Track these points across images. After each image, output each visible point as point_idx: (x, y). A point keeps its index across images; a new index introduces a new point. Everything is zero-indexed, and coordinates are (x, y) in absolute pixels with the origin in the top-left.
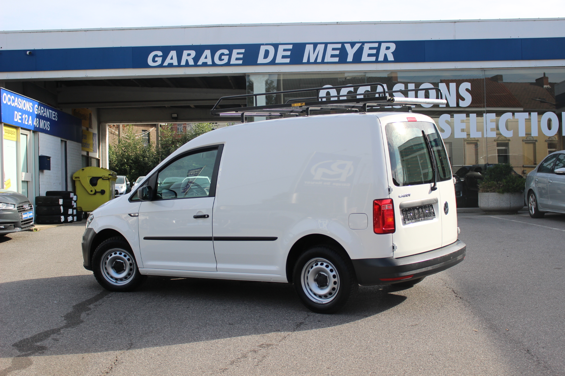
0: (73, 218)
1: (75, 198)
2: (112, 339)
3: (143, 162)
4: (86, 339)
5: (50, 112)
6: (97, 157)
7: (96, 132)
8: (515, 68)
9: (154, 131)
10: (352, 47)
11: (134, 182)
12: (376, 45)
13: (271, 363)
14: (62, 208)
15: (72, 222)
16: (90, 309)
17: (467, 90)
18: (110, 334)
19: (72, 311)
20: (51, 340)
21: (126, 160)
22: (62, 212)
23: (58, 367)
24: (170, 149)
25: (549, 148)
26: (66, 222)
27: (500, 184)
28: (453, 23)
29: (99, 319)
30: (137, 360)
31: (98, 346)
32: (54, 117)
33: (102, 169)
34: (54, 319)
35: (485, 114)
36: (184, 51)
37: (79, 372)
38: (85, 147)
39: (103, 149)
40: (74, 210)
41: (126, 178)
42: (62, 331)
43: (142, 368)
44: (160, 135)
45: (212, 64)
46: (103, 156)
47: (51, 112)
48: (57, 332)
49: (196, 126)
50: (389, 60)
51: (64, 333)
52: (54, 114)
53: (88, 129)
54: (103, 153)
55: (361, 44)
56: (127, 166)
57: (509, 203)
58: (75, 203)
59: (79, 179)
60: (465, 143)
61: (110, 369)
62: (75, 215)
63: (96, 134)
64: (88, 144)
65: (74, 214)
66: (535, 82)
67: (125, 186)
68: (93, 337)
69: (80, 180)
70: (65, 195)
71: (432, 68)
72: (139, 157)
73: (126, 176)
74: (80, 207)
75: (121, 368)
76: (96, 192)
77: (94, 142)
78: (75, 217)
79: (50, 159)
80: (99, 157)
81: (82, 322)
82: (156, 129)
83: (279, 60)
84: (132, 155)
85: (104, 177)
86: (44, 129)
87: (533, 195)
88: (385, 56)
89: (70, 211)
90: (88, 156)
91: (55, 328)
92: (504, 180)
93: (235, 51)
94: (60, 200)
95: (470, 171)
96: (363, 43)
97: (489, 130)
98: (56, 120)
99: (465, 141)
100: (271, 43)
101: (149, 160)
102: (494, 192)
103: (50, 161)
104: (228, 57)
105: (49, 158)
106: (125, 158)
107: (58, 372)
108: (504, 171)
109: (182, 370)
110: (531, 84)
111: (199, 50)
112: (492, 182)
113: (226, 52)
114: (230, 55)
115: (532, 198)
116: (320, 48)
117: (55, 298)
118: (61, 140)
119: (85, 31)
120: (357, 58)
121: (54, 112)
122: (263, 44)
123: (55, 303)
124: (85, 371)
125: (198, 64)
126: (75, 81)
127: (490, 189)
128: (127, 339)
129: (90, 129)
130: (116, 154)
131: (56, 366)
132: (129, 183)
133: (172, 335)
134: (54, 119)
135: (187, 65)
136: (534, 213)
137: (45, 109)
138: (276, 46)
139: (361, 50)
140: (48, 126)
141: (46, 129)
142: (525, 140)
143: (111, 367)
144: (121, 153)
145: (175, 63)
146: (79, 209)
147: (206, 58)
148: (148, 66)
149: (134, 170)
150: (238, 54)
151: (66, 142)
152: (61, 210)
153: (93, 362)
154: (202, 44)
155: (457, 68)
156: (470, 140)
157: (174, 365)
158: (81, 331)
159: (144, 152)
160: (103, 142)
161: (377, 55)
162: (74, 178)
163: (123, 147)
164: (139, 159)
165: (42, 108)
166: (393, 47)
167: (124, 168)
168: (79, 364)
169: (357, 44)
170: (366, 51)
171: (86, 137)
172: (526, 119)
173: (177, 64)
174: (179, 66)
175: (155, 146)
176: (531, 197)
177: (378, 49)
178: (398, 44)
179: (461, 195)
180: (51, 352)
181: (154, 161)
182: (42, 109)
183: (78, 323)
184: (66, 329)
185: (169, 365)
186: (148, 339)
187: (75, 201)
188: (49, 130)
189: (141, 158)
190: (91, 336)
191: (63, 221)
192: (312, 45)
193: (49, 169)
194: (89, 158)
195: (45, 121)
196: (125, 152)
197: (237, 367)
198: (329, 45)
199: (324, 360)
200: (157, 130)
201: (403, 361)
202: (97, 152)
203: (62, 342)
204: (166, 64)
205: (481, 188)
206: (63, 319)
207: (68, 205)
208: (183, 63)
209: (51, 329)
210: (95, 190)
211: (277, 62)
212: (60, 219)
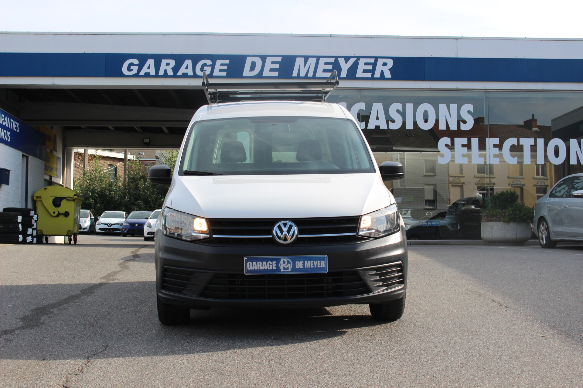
0: (33, 239)
1: (35, 217)
2: (81, 340)
3: (109, 196)
4: (48, 340)
5: (11, 121)
6: (61, 183)
7: (60, 155)
8: (521, 90)
9: (122, 166)
10: (346, 62)
11: (98, 216)
12: (372, 60)
13: (293, 366)
14: (20, 226)
15: (31, 243)
16: (52, 312)
17: (469, 112)
18: (78, 336)
19: (30, 314)
20: (2, 340)
21: (90, 194)
22: (20, 231)
23: (11, 367)
24: (138, 184)
25: (537, 193)
26: (24, 242)
27: (506, 213)
28: (455, 40)
29: (65, 322)
30: (115, 361)
31: (63, 347)
32: (16, 128)
33: (66, 188)
34: (7, 320)
35: (488, 138)
36: (163, 60)
37: (38, 373)
38: (48, 171)
39: (68, 175)
40: (34, 231)
41: (91, 213)
42: (16, 332)
43: (123, 370)
44: (127, 168)
45: (193, 75)
46: (67, 183)
47: (13, 122)
48: (11, 332)
49: (167, 160)
50: (386, 77)
51: (19, 334)
52: (16, 124)
53: (51, 152)
54: (67, 179)
55: (356, 59)
56: (91, 200)
57: (515, 234)
58: (36, 223)
59: (41, 198)
60: (450, 185)
61: (81, 370)
62: (34, 237)
63: (61, 158)
64: (51, 168)
65: (34, 235)
66: (523, 124)
67: (89, 221)
68: (57, 338)
69: (41, 201)
70: (25, 213)
71: (431, 88)
72: (105, 191)
73: (90, 210)
74: (41, 230)
75: (95, 369)
76: (59, 214)
77: (58, 167)
78: (34, 239)
79: (9, 173)
80: (63, 183)
81: (43, 324)
82: (123, 164)
83: (266, 73)
84: (98, 188)
85: (68, 197)
86: (4, 139)
87: (545, 223)
88: (382, 72)
89: (30, 231)
90: (51, 181)
91: (8, 329)
92: (510, 209)
93: (219, 62)
94: (18, 216)
95: (466, 205)
96: (358, 58)
97: (492, 156)
98: (18, 131)
99: (450, 183)
100: (258, 54)
101: (115, 194)
102: (499, 221)
103: (9, 175)
104: (210, 68)
105: (9, 171)
106: (90, 192)
107: (10, 372)
108: (509, 199)
109: (176, 372)
110: (519, 126)
111: (180, 59)
112: (497, 210)
113: (209, 62)
114: (213, 66)
115: (543, 226)
116: (312, 62)
117: (9, 302)
118: (23, 155)
119: (54, 34)
120: (352, 74)
121: (16, 122)
122: (249, 56)
123: (10, 306)
124: (46, 371)
125: (177, 75)
126: (41, 89)
127: (494, 218)
128: (101, 341)
129: (54, 152)
130: (81, 186)
131: (8, 366)
132: (93, 217)
133: (159, 338)
134: (15, 130)
135: (166, 75)
136: (546, 243)
137: (6, 117)
138: (264, 58)
139: (355, 65)
140: (8, 137)
141: (6, 139)
142: (511, 185)
143: (81, 368)
144: (86, 186)
145: (153, 73)
146: (39, 232)
147: (187, 68)
148: (122, 75)
149: (99, 204)
150: (222, 65)
151: (27, 158)
152: (19, 228)
153: (58, 363)
154: (182, 53)
155: (459, 88)
156: (455, 182)
157: (165, 367)
158: (41, 332)
159: (110, 185)
160: (68, 167)
161: (373, 71)
162: (36, 197)
163: (88, 180)
164: (104, 193)
165: (3, 115)
166: (390, 63)
167: (88, 202)
168: (38, 365)
169: (351, 59)
170: (361, 67)
171: (50, 160)
172: (531, 145)
173: (154, 74)
174: (157, 76)
175: (122, 180)
176: (541, 225)
177: (374, 65)
178: (396, 60)
179: (459, 228)
180: (2, 351)
181: (121, 196)
182: (3, 117)
183: (38, 325)
184: (22, 330)
185: (158, 366)
186: (128, 341)
187: (36, 221)
188: (9, 141)
189: (107, 192)
190: (54, 337)
191: (22, 241)
192: (303, 58)
193: (8, 184)
194: (52, 183)
195: (5, 131)
196: (90, 185)
197: (250, 370)
198: (321, 59)
199: (362, 363)
200: (125, 165)
201: (466, 365)
202: (60, 178)
203: (17, 342)
204: (142, 73)
205: (484, 216)
206: (19, 321)
207: (27, 223)
208: (161, 73)
209: (3, 330)
210: (58, 212)
211: (264, 75)
212: (18, 238)
